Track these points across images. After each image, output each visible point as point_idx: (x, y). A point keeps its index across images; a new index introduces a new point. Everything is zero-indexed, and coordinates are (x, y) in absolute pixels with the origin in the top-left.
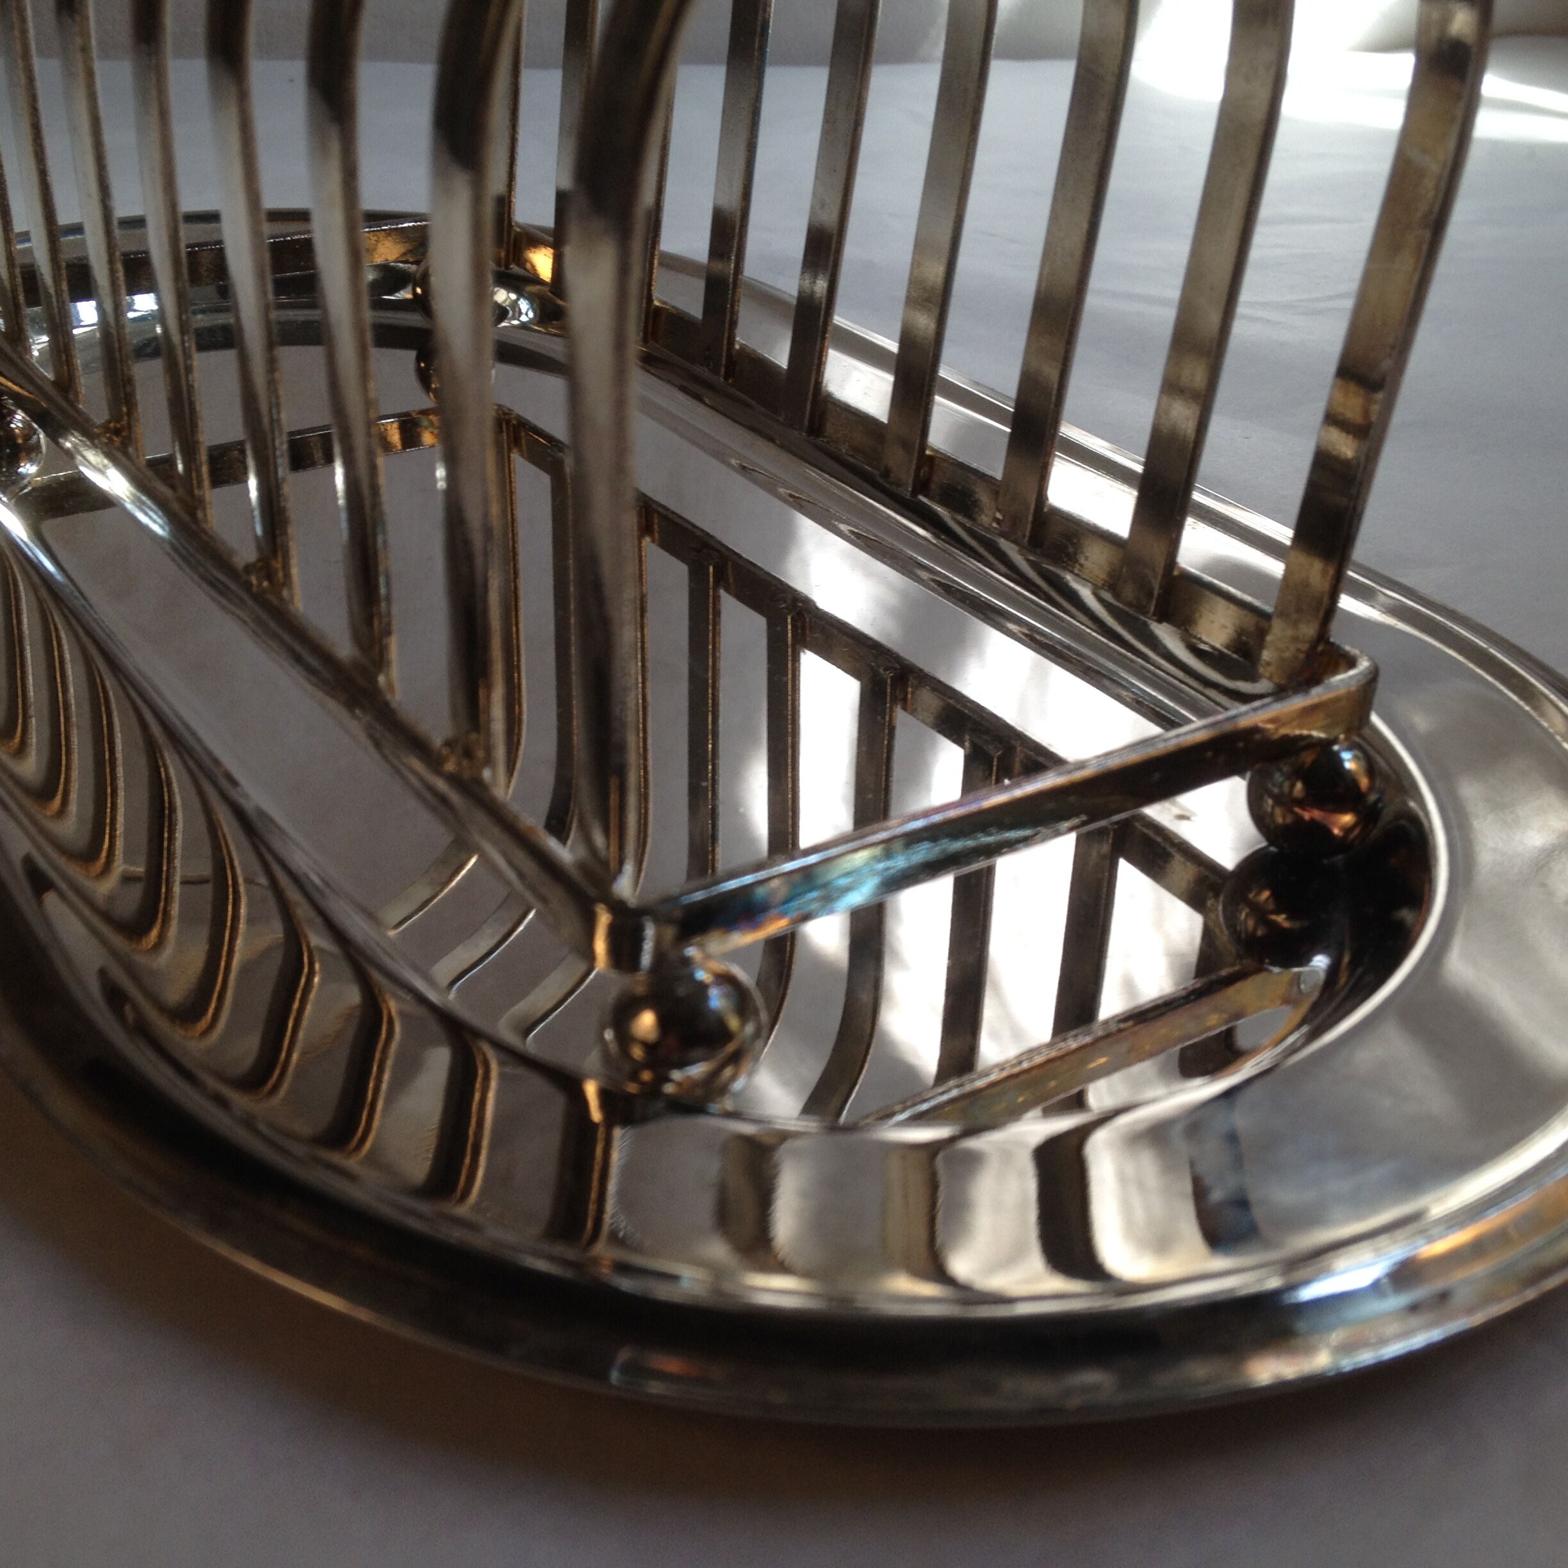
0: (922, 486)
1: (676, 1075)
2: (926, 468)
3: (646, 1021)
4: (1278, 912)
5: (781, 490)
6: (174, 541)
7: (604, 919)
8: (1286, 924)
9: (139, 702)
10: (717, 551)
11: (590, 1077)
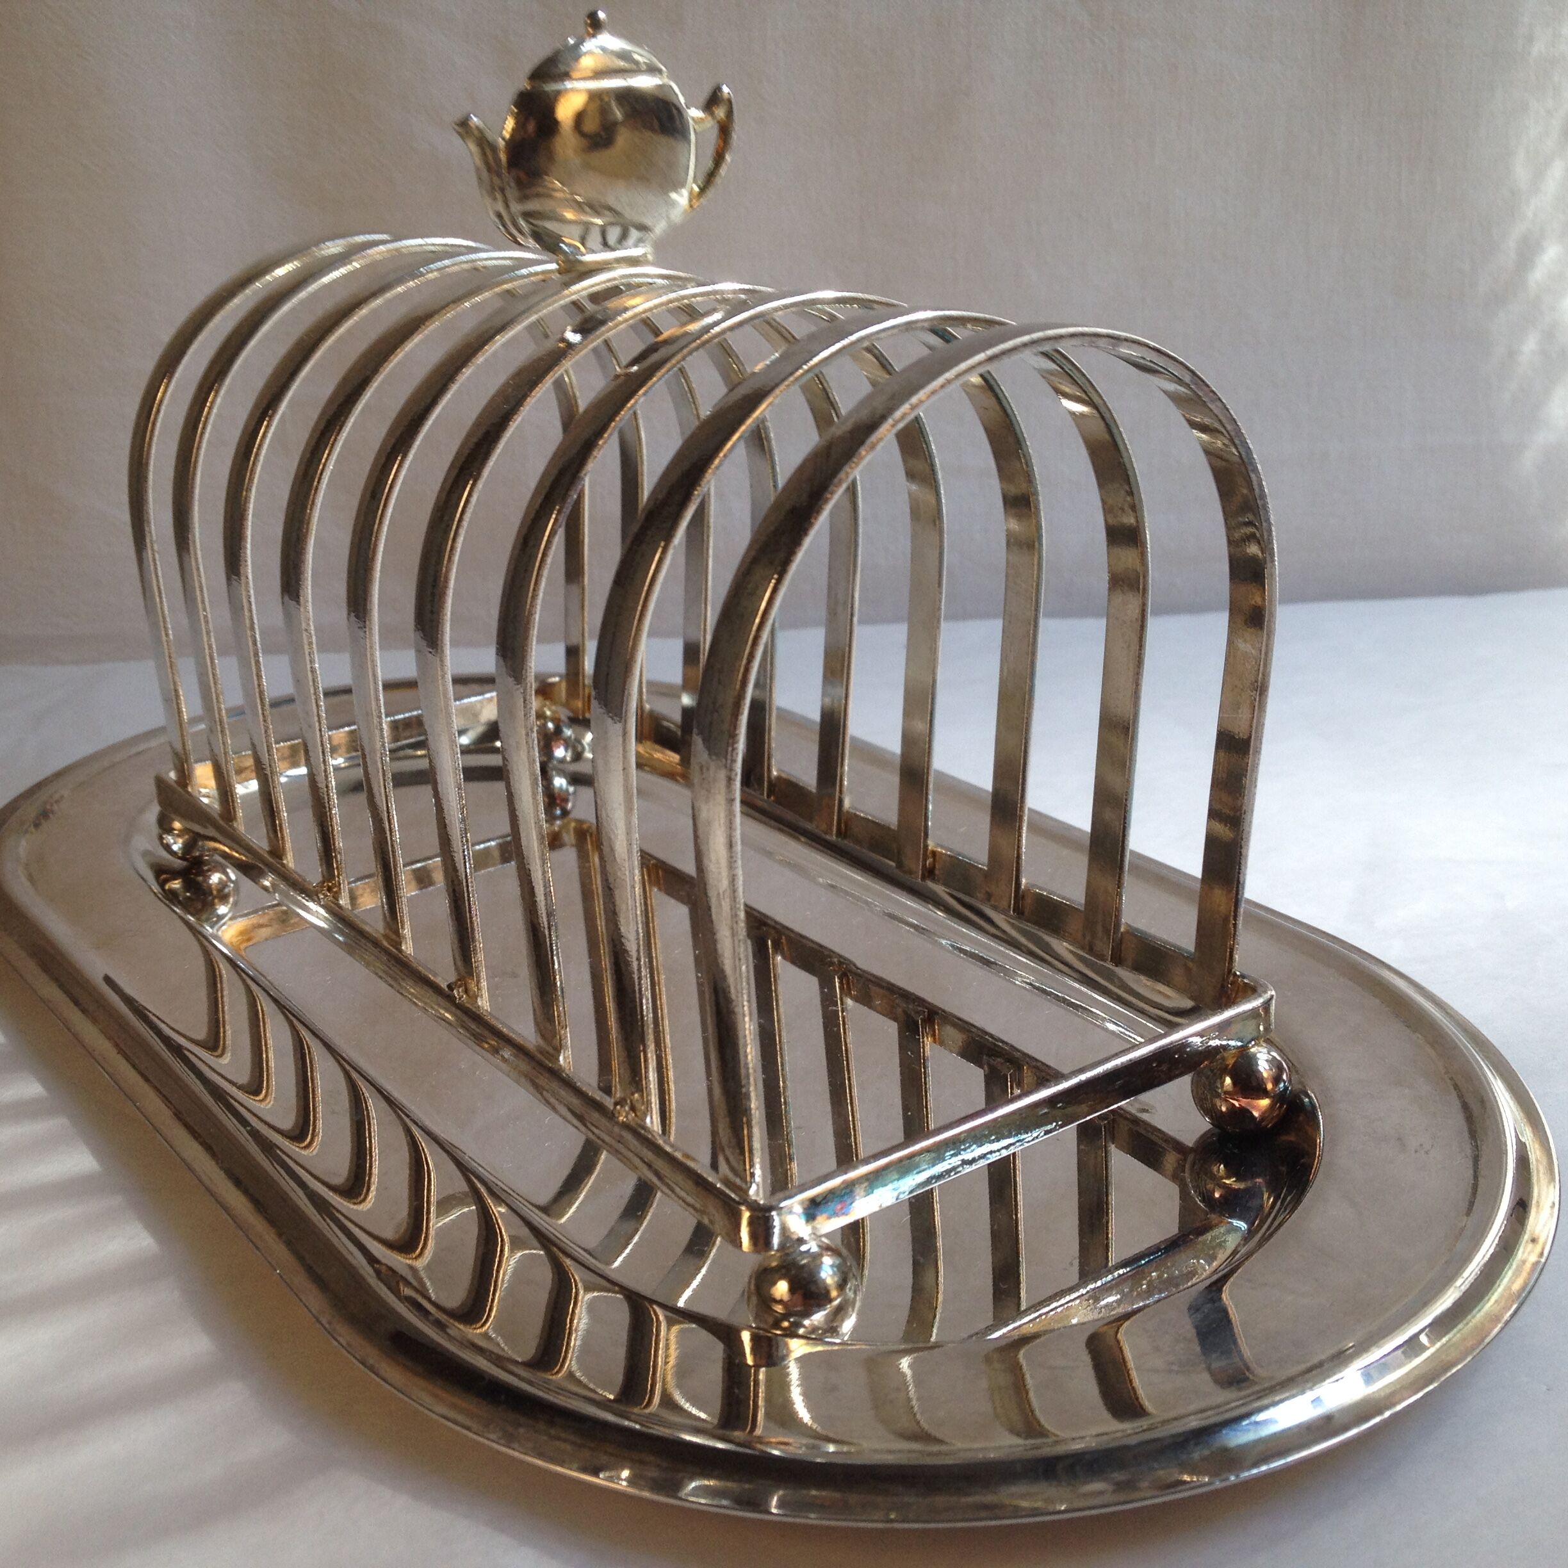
0: (930, 873)
1: (807, 1322)
2: (931, 860)
3: (781, 1288)
4: (1228, 1178)
5: (821, 880)
6: (349, 941)
7: (746, 1215)
8: (1236, 1186)
9: (348, 1067)
10: (774, 928)
11: (744, 1329)
